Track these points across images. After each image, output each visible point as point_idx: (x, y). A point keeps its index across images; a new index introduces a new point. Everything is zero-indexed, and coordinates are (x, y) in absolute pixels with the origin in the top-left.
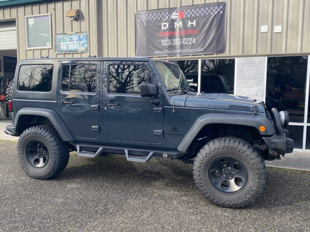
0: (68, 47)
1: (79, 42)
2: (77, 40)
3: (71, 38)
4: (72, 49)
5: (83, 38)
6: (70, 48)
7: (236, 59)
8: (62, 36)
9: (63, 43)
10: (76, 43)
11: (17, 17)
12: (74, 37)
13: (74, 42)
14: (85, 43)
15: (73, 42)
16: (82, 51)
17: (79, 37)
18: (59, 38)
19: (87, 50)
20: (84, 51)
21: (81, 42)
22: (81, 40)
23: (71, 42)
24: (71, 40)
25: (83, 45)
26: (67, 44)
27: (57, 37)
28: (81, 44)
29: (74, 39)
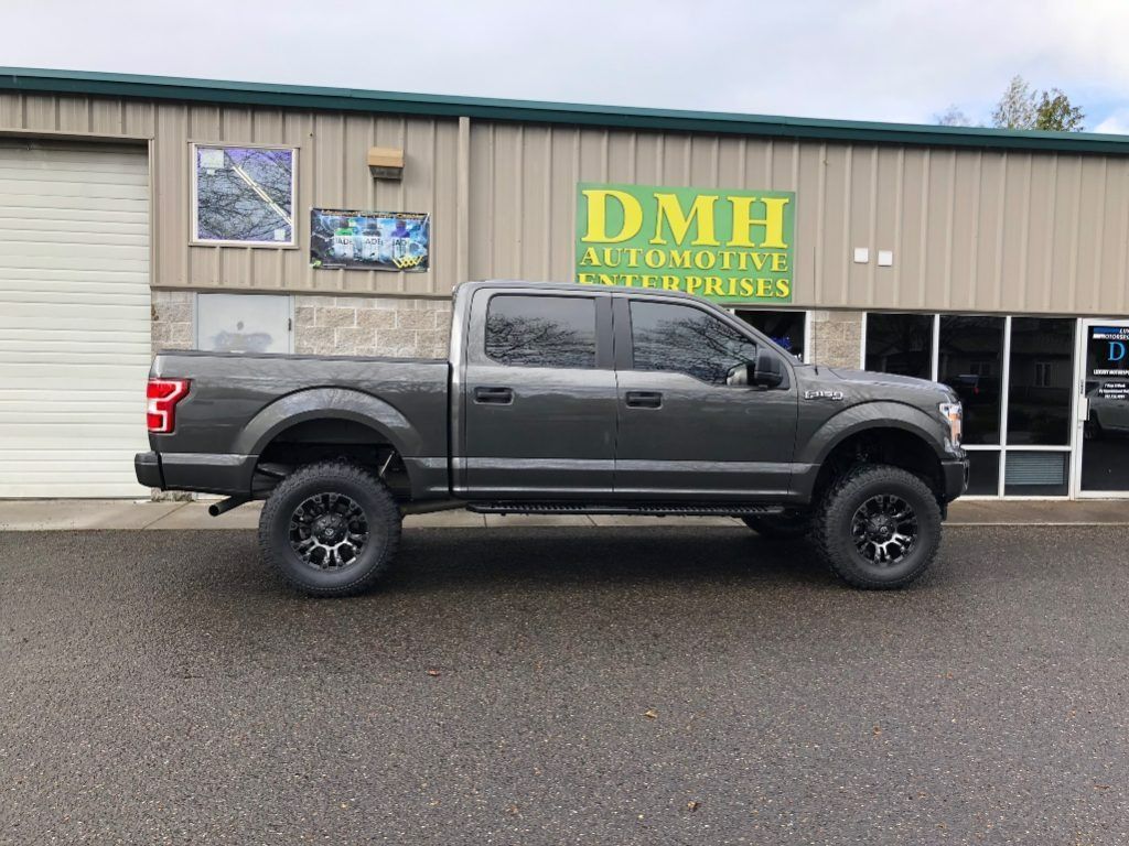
0: (360, 250)
1: (397, 238)
2: (394, 234)
3: (373, 227)
4: (375, 258)
5: (416, 228)
6: (366, 254)
7: (809, 314)
8: (338, 217)
9: (342, 237)
10: (391, 242)
11: (156, 138)
12: (382, 226)
13: (382, 238)
14: (420, 245)
15: (377, 238)
16: (409, 267)
17: (401, 227)
18: (329, 223)
19: (425, 264)
20: (414, 265)
21: (407, 239)
22: (407, 235)
23: (370, 238)
24: (373, 230)
25: (414, 247)
26: (355, 240)
27: (322, 218)
28: (407, 247)
29: (381, 231)
